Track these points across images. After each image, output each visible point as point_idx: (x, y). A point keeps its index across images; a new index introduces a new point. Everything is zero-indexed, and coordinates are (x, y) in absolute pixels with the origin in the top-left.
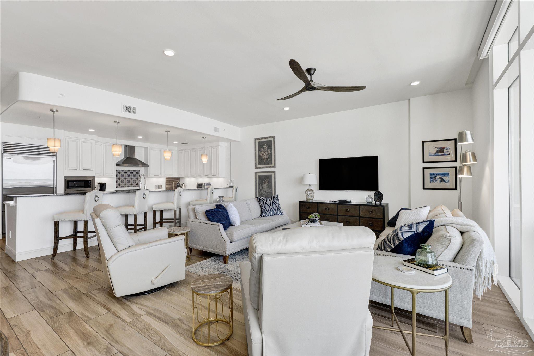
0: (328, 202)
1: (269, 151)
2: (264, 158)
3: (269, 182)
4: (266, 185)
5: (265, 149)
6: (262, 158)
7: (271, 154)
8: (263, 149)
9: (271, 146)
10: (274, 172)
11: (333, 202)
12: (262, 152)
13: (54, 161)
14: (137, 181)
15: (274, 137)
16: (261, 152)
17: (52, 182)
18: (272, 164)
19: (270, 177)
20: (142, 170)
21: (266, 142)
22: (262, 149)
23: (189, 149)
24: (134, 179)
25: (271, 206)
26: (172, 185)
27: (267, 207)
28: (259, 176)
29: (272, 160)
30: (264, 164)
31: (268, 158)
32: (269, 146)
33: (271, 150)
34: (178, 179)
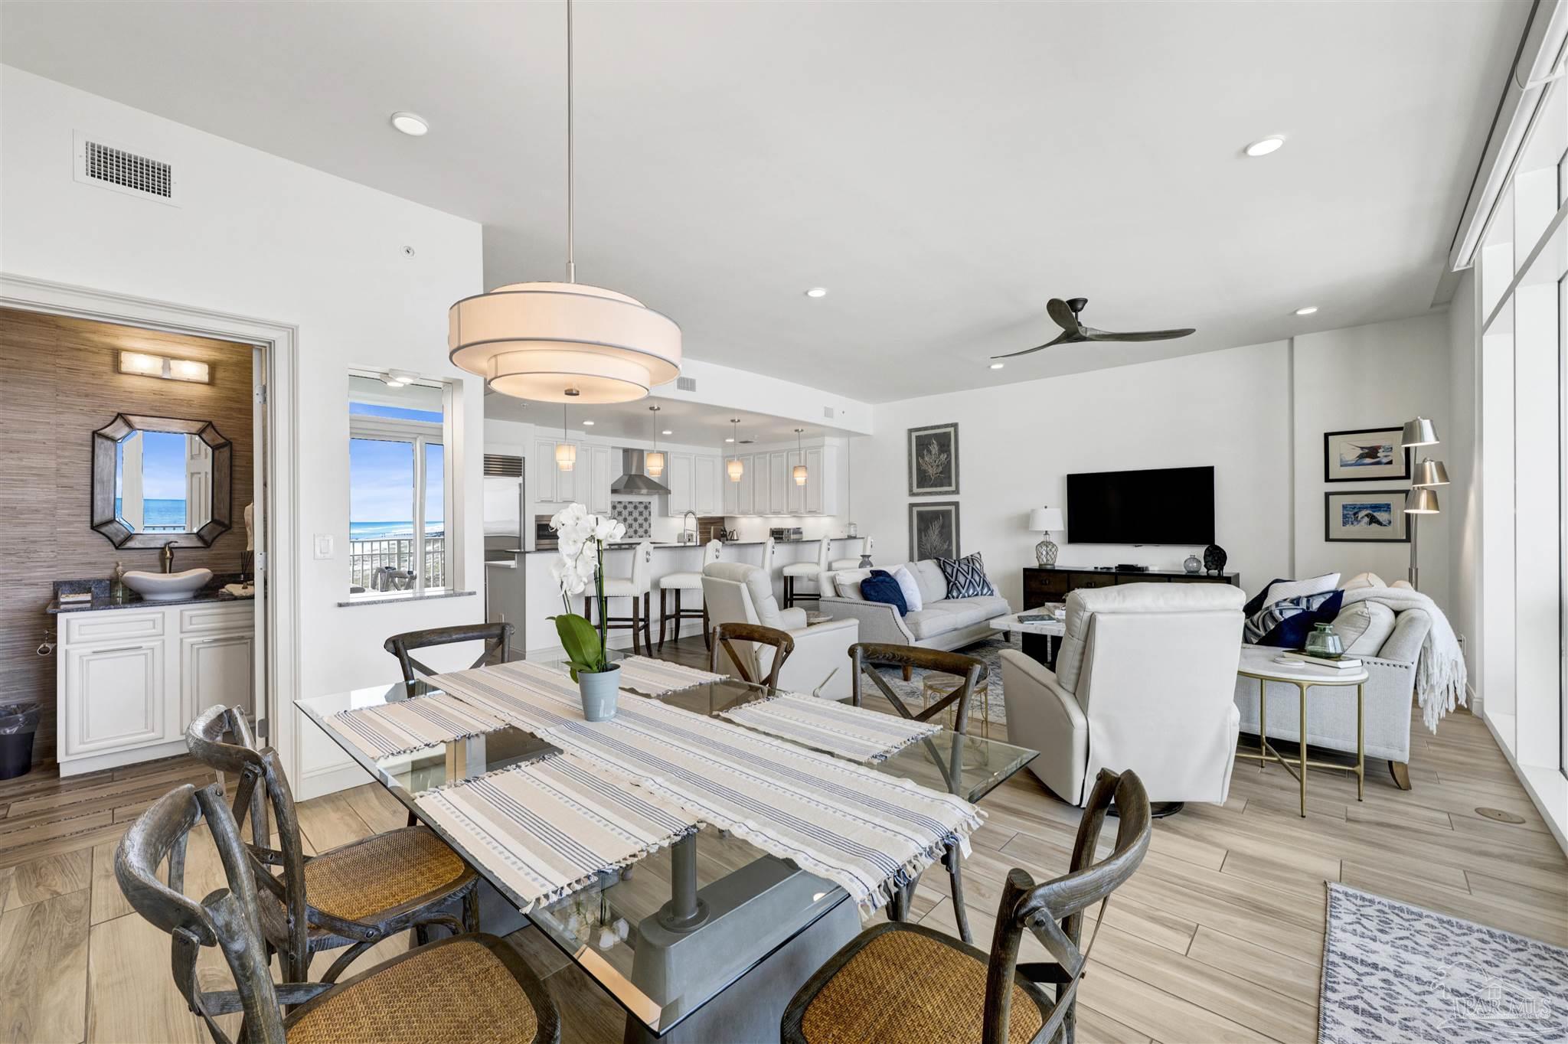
0: (1092, 569)
1: (943, 457)
2: (932, 471)
3: (942, 527)
4: (936, 532)
5: (933, 453)
6: (925, 471)
7: (949, 463)
8: (930, 452)
9: (949, 445)
10: (956, 504)
11: (1105, 570)
12: (926, 459)
13: (520, 484)
14: (646, 525)
15: (955, 426)
16: (923, 458)
17: (518, 527)
18: (950, 485)
19: (946, 515)
20: (655, 501)
21: (935, 435)
22: (925, 452)
23: (766, 453)
24: (641, 520)
25: (969, 577)
26: (710, 532)
27: (962, 579)
28: (919, 514)
29: (950, 477)
30: (931, 486)
31: (941, 473)
32: (944, 445)
33: (949, 455)
34: (722, 519)
